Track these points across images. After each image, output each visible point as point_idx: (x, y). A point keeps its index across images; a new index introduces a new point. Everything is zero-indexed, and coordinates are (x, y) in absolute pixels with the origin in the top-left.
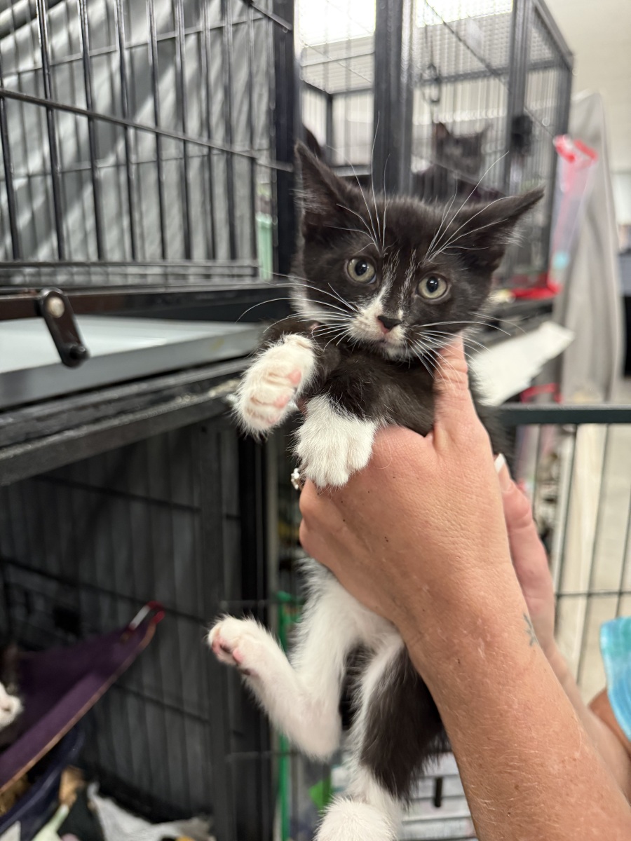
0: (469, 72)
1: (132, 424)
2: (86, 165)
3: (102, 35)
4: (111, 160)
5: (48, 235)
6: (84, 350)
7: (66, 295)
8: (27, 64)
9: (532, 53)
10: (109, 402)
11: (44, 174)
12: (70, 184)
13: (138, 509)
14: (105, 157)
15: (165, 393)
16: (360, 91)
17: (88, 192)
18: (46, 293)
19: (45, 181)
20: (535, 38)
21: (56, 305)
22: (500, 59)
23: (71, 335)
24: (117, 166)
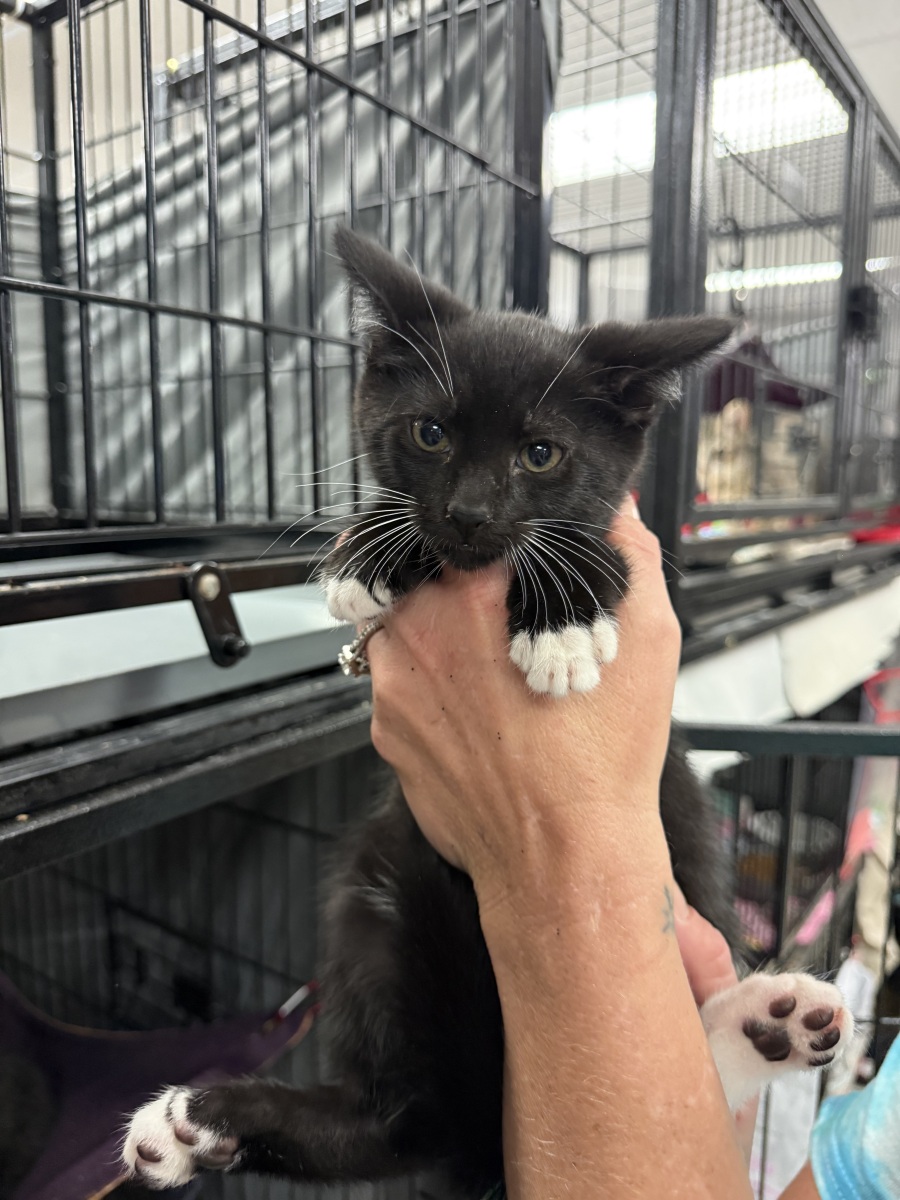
0: (786, 221)
1: (301, 744)
2: (257, 367)
3: (285, 201)
4: (288, 362)
5: (200, 458)
6: (243, 644)
7: (223, 567)
8: (186, 238)
9: (876, 195)
10: (271, 712)
11: (199, 376)
12: (232, 392)
13: (298, 843)
14: (279, 356)
15: (348, 696)
16: (631, 249)
17: (257, 401)
18: (197, 567)
19: (200, 387)
20: (881, 176)
21: (209, 584)
22: (830, 203)
23: (227, 624)
24: (297, 371)
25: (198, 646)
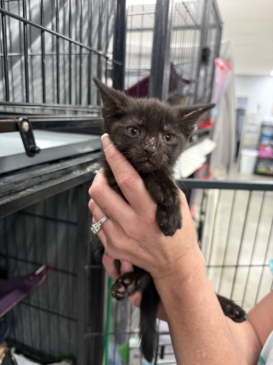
7: (30, 120)
9: (210, 21)
10: (46, 174)
15: (69, 169)
18: (21, 119)
21: (26, 125)
25: (22, 150)
